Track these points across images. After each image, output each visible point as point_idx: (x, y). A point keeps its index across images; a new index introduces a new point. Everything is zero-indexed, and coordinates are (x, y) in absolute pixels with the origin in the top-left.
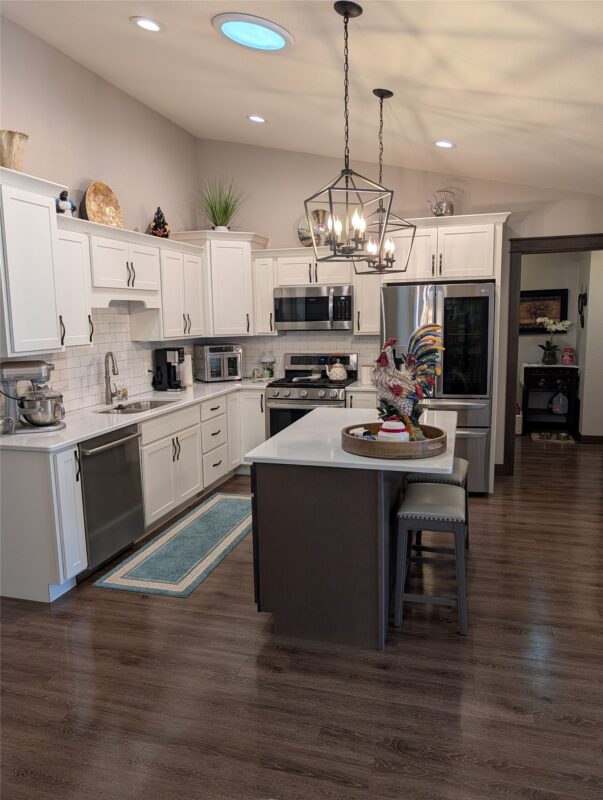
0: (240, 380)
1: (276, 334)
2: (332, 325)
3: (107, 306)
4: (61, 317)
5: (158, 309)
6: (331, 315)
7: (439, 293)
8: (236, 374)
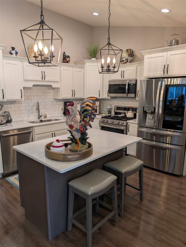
0: (98, 114)
1: (110, 98)
2: (127, 96)
3: (32, 86)
4: (3, 90)
5: (59, 88)
6: (127, 91)
7: (163, 82)
8: (97, 112)
